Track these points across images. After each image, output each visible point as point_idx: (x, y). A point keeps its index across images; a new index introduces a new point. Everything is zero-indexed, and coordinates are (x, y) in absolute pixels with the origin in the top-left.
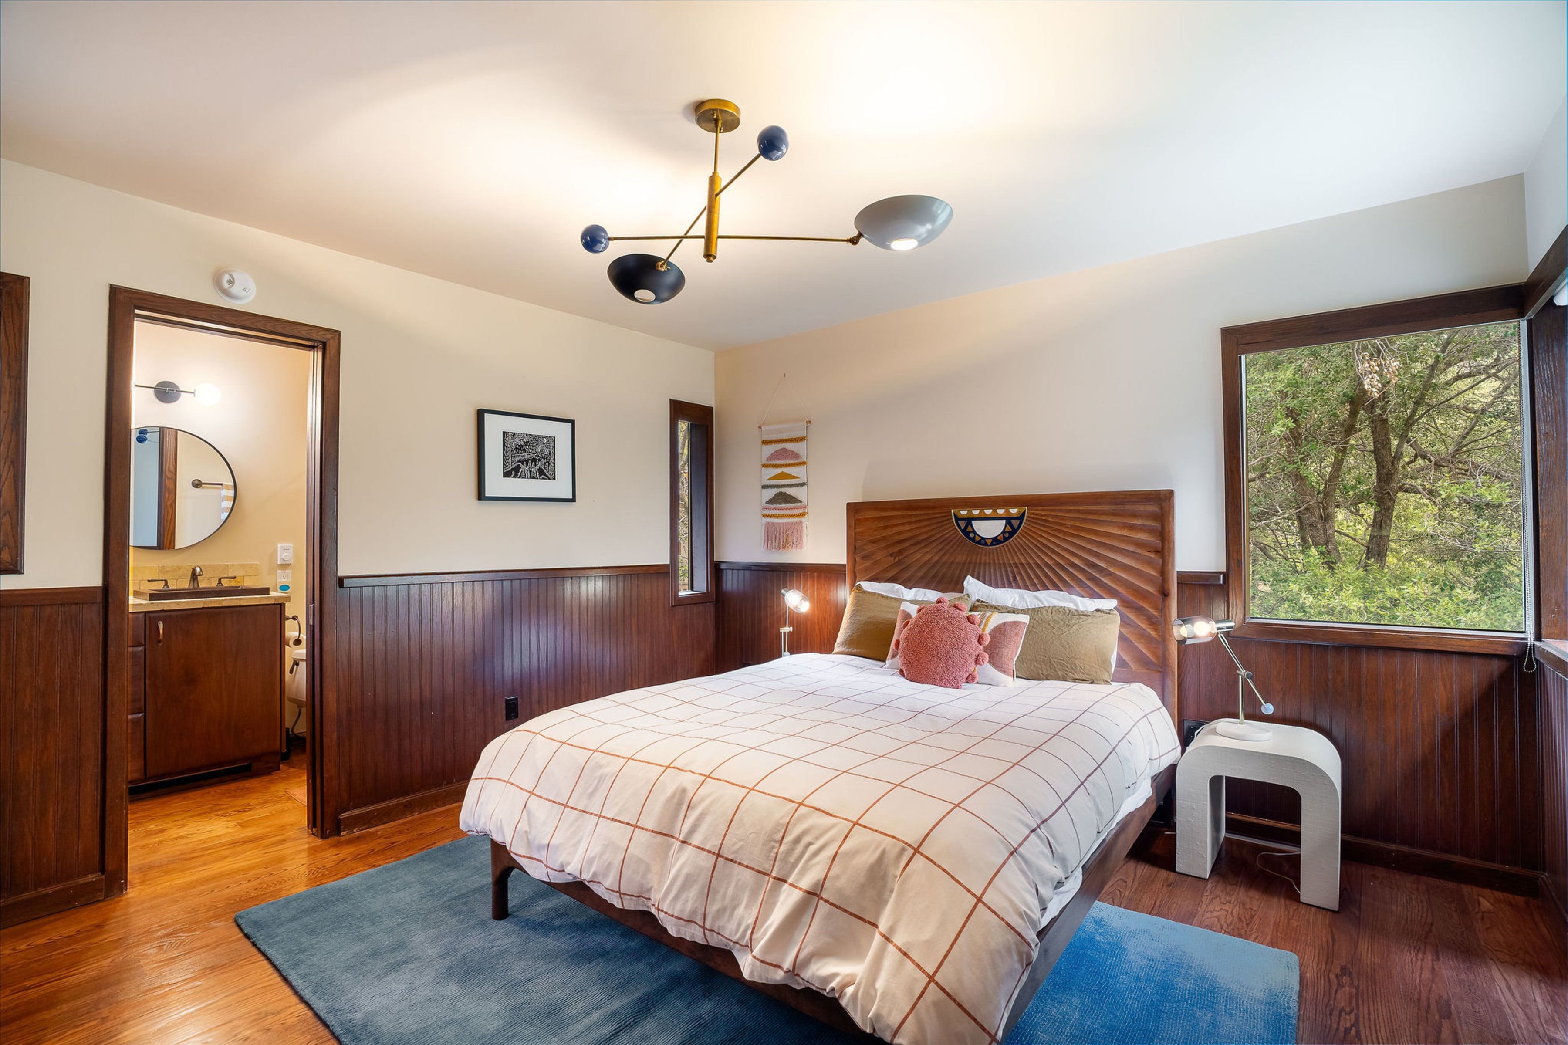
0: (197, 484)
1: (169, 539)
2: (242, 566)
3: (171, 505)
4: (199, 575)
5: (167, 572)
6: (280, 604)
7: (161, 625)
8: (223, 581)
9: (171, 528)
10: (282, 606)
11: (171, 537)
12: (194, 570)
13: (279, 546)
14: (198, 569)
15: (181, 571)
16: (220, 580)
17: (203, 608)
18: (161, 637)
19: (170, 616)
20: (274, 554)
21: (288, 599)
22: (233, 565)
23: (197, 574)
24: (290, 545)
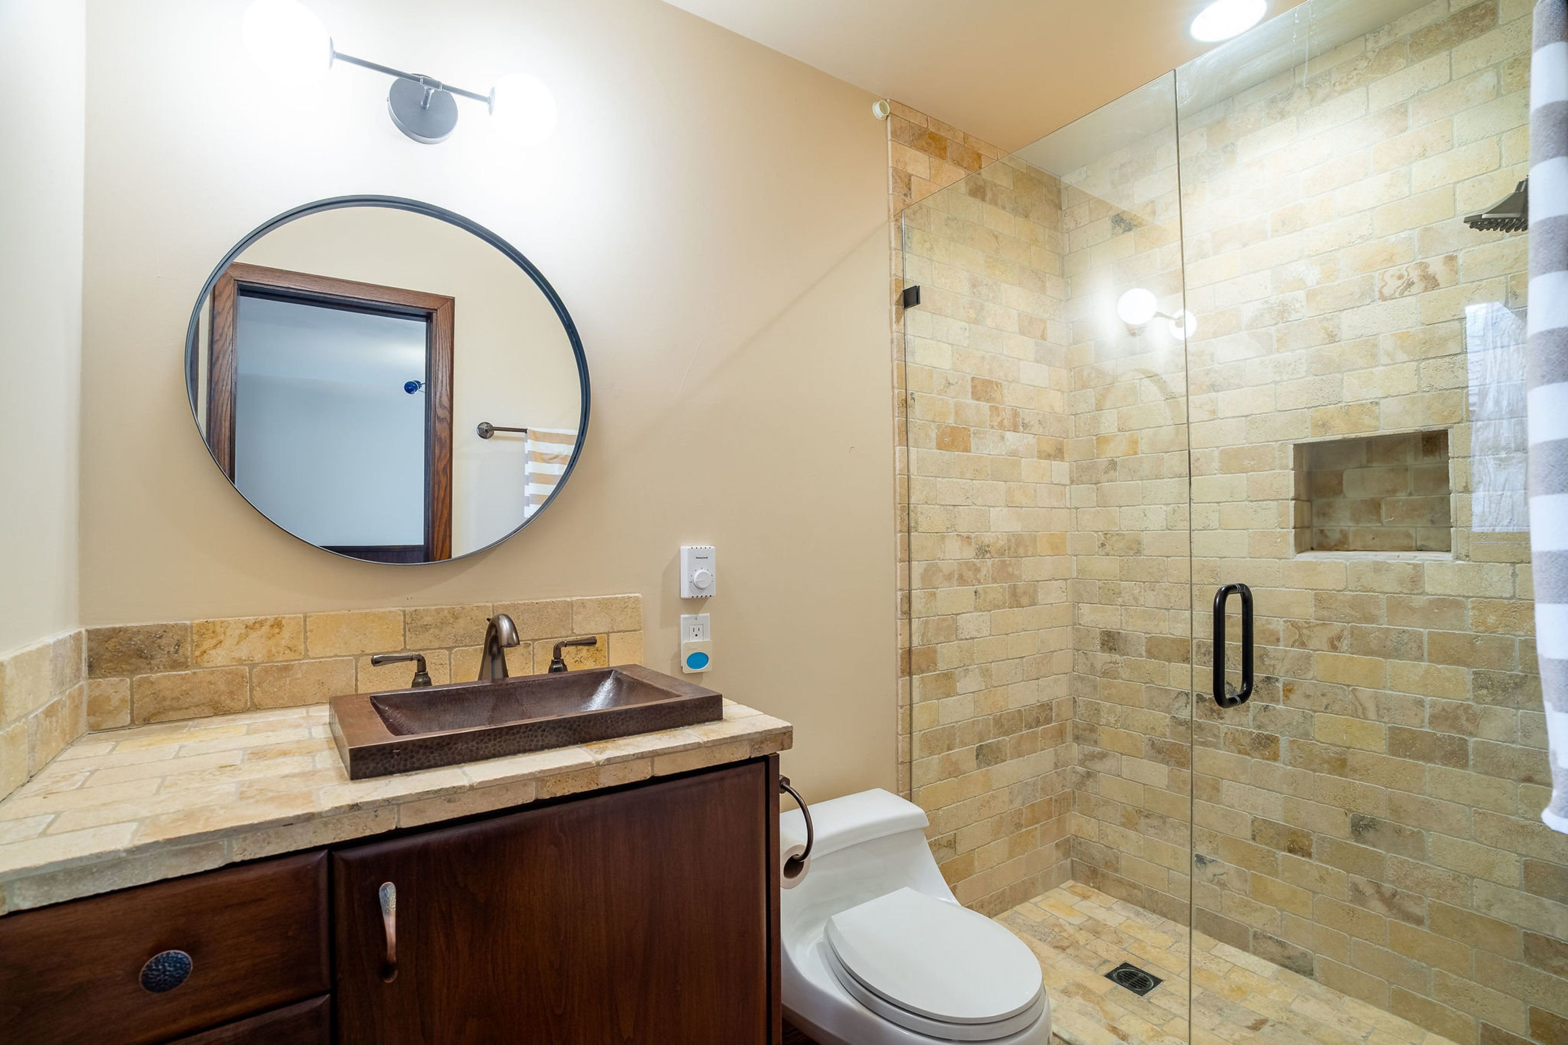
0: (486, 432)
1: (441, 538)
2: (605, 605)
3: (444, 469)
4: (509, 645)
5: (426, 628)
6: (765, 759)
7: (389, 893)
8: (569, 656)
9: (446, 512)
10: (769, 763)
11: (445, 532)
12: (494, 626)
13: (685, 548)
14: (505, 625)
15: (462, 622)
16: (557, 650)
17: (538, 804)
18: (391, 951)
19: (424, 852)
20: (672, 571)
21: (784, 737)
22: (583, 604)
23: (504, 640)
24: (705, 546)
